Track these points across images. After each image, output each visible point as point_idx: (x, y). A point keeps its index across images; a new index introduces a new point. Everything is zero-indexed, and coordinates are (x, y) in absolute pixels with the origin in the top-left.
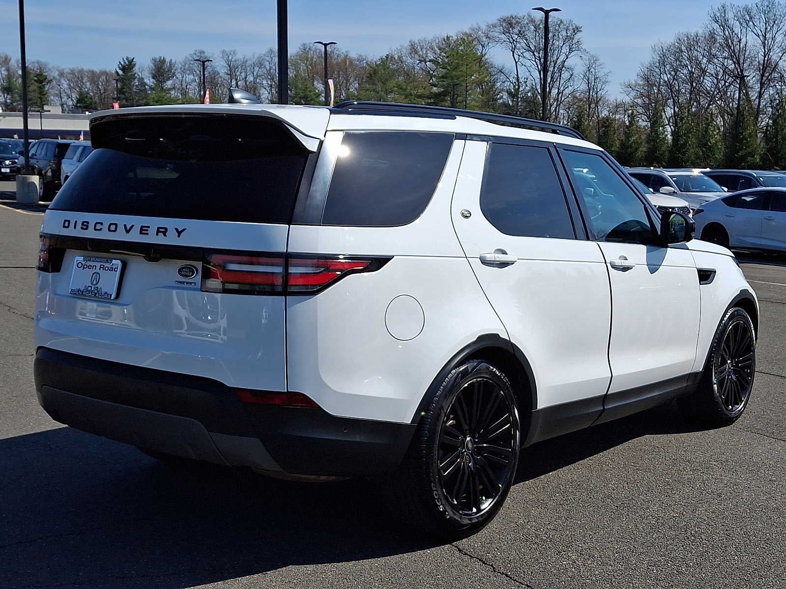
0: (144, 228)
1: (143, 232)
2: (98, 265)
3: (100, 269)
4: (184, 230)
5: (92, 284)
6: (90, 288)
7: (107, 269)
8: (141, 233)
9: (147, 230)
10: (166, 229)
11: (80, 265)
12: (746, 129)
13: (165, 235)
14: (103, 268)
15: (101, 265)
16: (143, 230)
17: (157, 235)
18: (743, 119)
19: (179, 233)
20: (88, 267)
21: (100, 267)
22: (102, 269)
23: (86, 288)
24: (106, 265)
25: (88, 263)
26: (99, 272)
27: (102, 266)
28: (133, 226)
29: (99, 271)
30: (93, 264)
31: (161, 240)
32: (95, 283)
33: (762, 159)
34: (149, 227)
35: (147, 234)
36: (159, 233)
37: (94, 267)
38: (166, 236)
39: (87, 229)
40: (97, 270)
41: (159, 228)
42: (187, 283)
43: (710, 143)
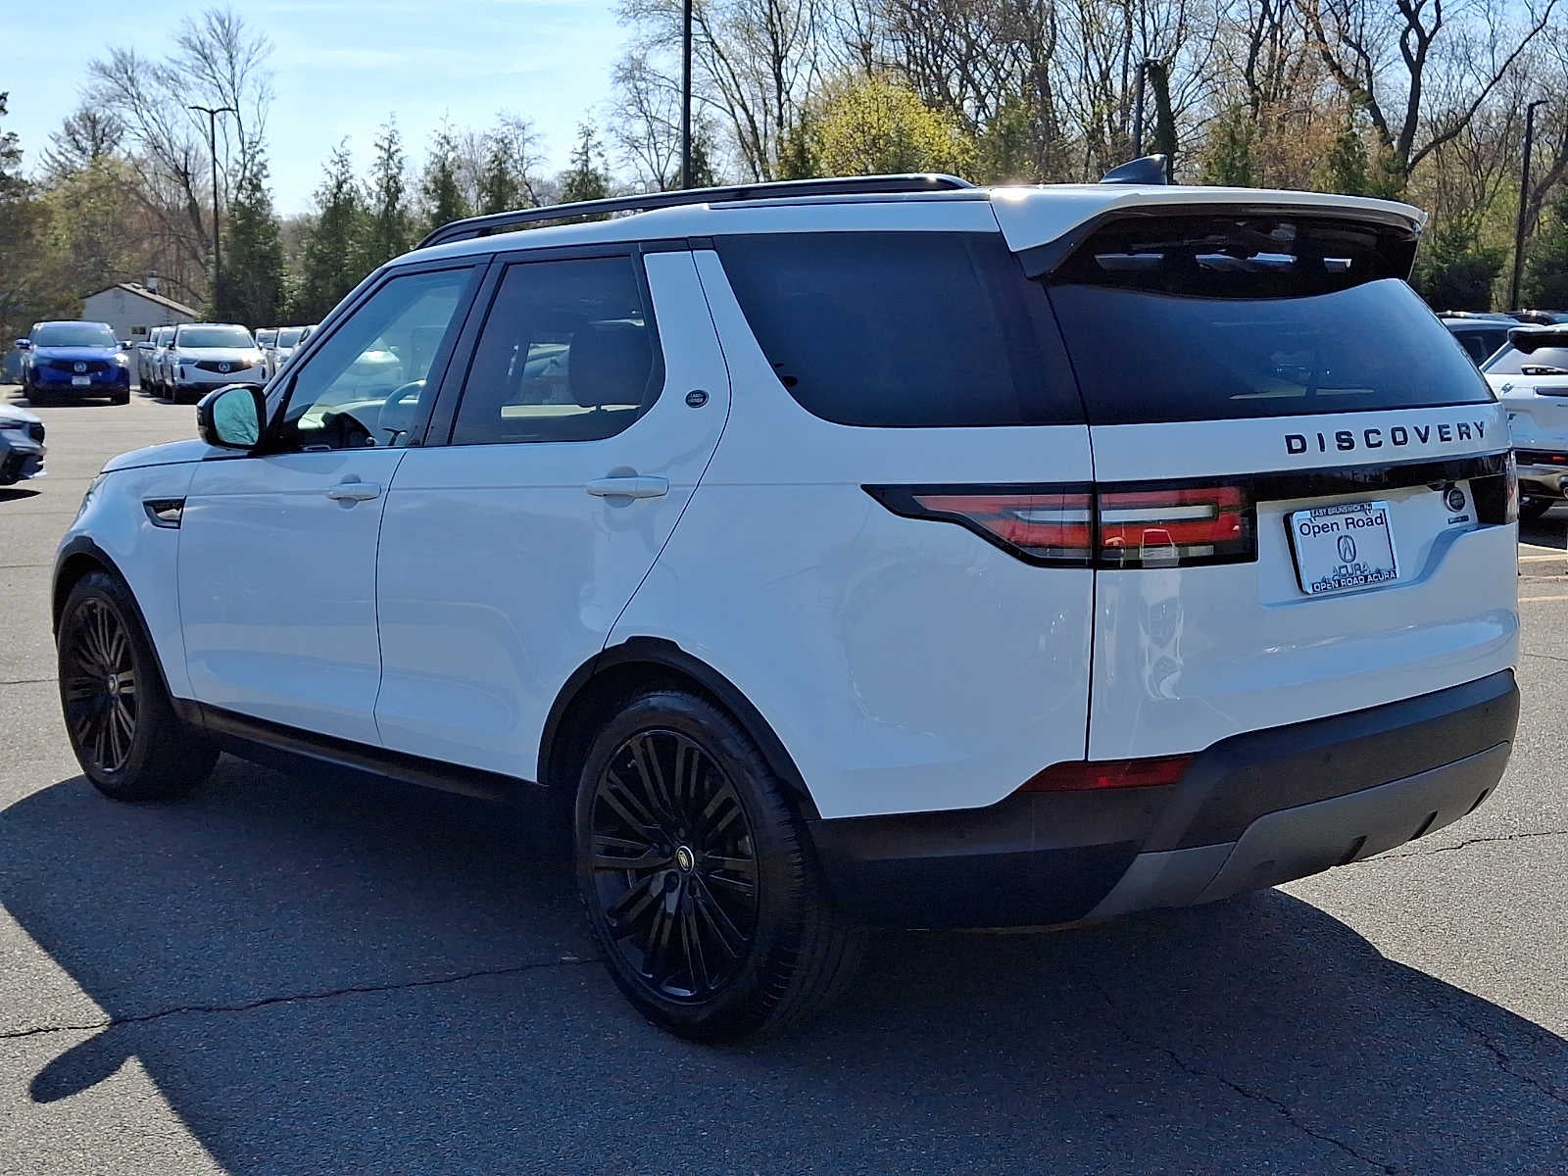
2: (1340, 519)
3: (1348, 528)
5: (1344, 560)
6: (1343, 571)
7: (1361, 523)
11: (1306, 529)
14: (1353, 523)
15: (1346, 520)
20: (1323, 528)
21: (1347, 524)
22: (1351, 526)
23: (1337, 571)
24: (1356, 516)
25: (1320, 522)
26: (1350, 534)
27: (1349, 521)
29: (1348, 533)
30: (1328, 520)
32: (1349, 557)
37: (1335, 526)
39: (1351, 446)
40: (1343, 530)
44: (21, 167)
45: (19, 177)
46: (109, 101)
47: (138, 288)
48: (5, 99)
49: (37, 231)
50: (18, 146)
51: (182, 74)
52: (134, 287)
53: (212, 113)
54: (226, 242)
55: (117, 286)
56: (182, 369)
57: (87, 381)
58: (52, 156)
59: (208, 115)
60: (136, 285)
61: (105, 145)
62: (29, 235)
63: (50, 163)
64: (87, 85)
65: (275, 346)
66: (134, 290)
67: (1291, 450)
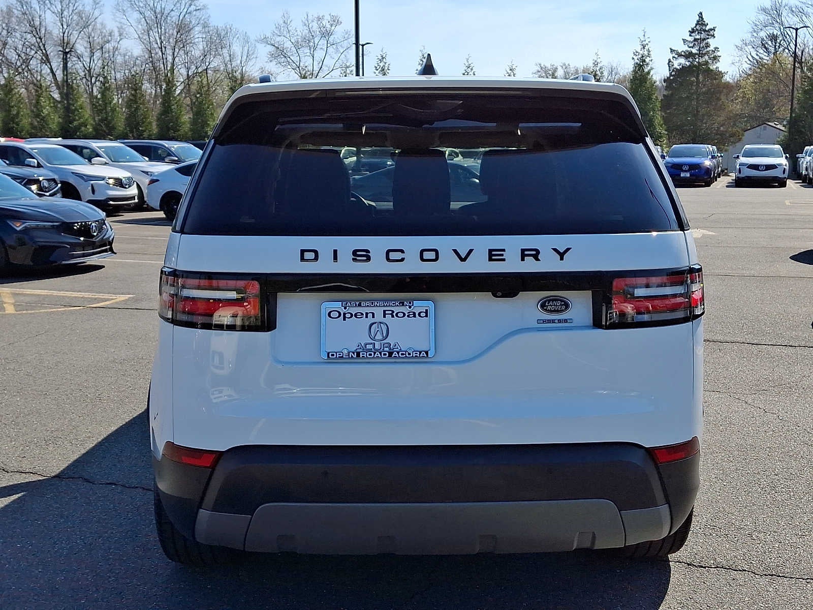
0: (493, 253)
1: (493, 258)
2: (379, 312)
4: (568, 249)
5: (374, 340)
6: (371, 347)
8: (490, 259)
9: (502, 255)
10: (538, 252)
12: (77, 101)
13: (537, 259)
16: (494, 255)
17: (523, 259)
18: (72, 91)
19: (562, 255)
23: (362, 346)
28: (471, 251)
31: (530, 266)
32: (380, 337)
33: (95, 129)
34: (504, 250)
35: (504, 260)
36: (526, 258)
38: (539, 260)
39: (367, 260)
41: (523, 251)
42: (560, 321)
43: (43, 113)
44: (718, 65)
45: (717, 70)
46: (765, 27)
47: (777, 125)
48: (715, 30)
49: (723, 98)
50: (719, 54)
51: (806, 9)
52: (775, 124)
53: (797, 29)
54: (799, 100)
55: (765, 124)
56: (740, 168)
57: (688, 175)
58: (752, 57)
59: (794, 31)
60: (776, 123)
61: (781, 49)
62: (719, 99)
63: (752, 60)
64: (754, 19)
65: (806, 155)
66: (774, 125)
67: (302, 259)
